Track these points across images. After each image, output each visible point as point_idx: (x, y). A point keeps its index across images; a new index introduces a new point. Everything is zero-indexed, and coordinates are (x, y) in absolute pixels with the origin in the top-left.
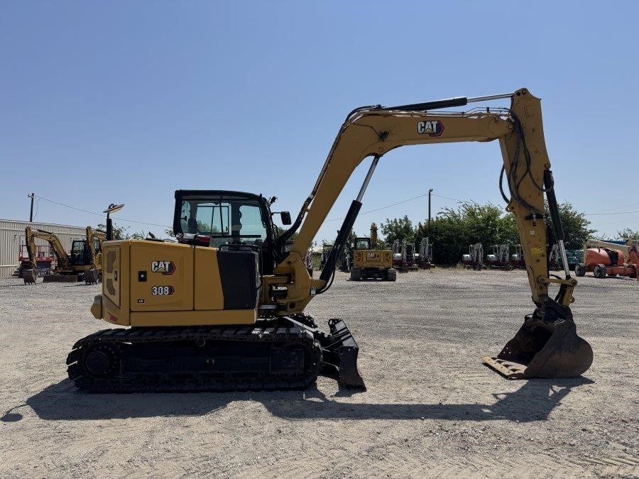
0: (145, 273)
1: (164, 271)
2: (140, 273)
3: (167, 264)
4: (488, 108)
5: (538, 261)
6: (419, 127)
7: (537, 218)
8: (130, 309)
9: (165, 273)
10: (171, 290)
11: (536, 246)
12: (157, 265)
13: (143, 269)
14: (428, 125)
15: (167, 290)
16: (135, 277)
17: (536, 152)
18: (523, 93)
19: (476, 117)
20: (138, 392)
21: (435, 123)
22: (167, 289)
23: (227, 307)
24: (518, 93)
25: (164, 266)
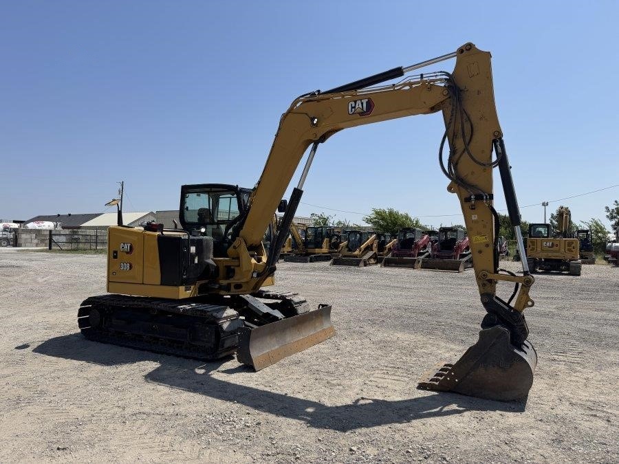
1: (127, 251)
3: (129, 245)
4: (422, 75)
5: (480, 252)
6: (350, 108)
7: (476, 199)
8: (109, 279)
9: (127, 253)
10: (131, 267)
11: (479, 234)
14: (359, 104)
15: (128, 267)
17: (481, 119)
18: (467, 49)
19: (407, 88)
21: (365, 102)
23: (162, 283)
24: (461, 51)
25: (127, 247)
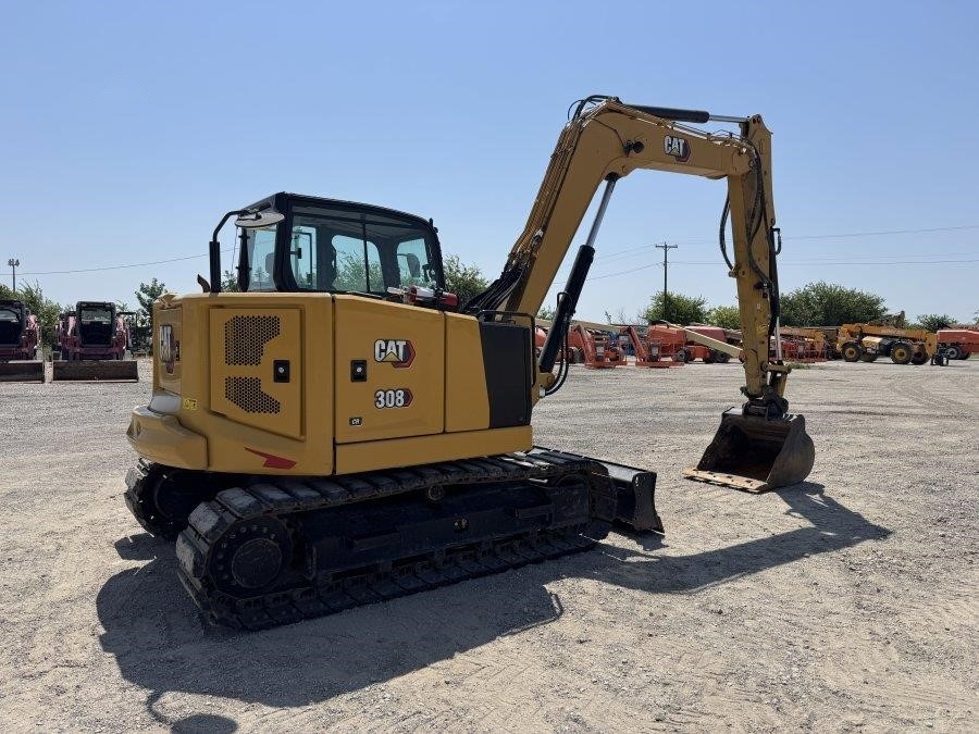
0: (363, 363)
1: (395, 359)
2: (355, 364)
3: (401, 344)
4: (731, 134)
5: (763, 343)
6: (666, 145)
8: (334, 439)
9: (397, 364)
10: (408, 397)
12: (383, 348)
13: (358, 357)
15: (401, 398)
16: (345, 372)
18: (758, 120)
20: (350, 607)
22: (401, 395)
23: (494, 424)
25: (395, 350)
